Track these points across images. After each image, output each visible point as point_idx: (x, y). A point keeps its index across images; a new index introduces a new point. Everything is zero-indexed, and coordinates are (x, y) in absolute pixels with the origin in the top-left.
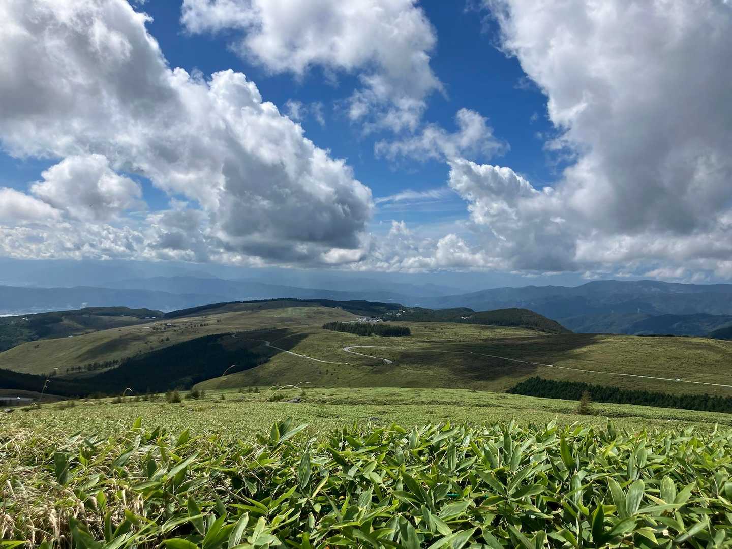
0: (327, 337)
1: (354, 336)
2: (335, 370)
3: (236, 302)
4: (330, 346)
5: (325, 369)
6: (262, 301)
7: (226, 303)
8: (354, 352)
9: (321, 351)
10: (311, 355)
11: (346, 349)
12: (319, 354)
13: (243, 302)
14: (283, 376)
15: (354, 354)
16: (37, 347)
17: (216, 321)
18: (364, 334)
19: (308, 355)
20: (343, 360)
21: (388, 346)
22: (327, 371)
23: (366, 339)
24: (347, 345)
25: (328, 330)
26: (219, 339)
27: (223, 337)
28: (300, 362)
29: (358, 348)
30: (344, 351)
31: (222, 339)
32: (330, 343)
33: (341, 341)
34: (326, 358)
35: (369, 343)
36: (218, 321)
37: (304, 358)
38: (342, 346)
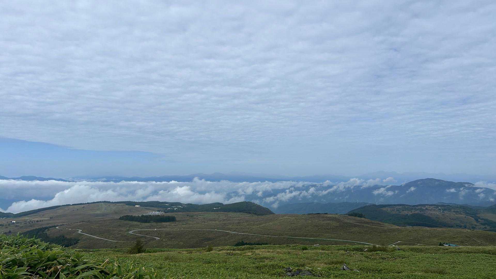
0: (120, 225)
1: (139, 223)
2: (121, 246)
3: (67, 205)
4: (121, 231)
5: (114, 246)
6: (85, 204)
7: (60, 206)
8: (135, 233)
9: (114, 234)
10: (107, 237)
11: (131, 232)
12: (113, 236)
15: (136, 235)
17: (49, 218)
18: (146, 221)
19: (105, 237)
20: (128, 240)
21: (159, 228)
23: (146, 225)
24: (132, 229)
25: (123, 221)
26: (46, 230)
27: (50, 229)
28: (98, 243)
29: (138, 231)
30: (129, 234)
31: (48, 230)
32: (121, 229)
33: (129, 227)
34: (116, 238)
35: (147, 227)
36: (51, 218)
37: (101, 240)
38: (128, 230)
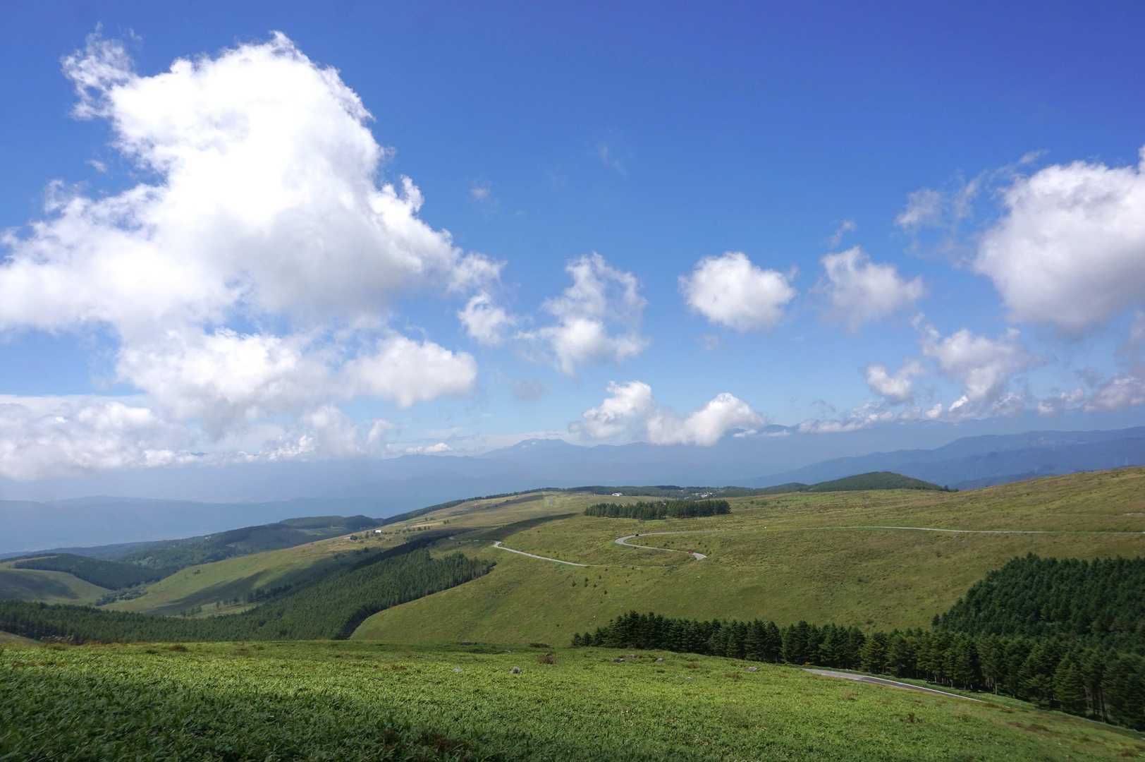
1: (635, 521)
2: (600, 578)
4: (593, 539)
5: (583, 578)
8: (634, 544)
9: (576, 548)
10: (560, 556)
11: (620, 541)
12: (575, 553)
13: (485, 496)
14: (511, 594)
15: (635, 548)
16: (198, 572)
17: (443, 523)
18: (651, 517)
19: (555, 556)
20: (615, 560)
21: (694, 529)
22: (587, 580)
23: (654, 524)
24: (622, 535)
25: (592, 517)
28: (540, 569)
29: (641, 538)
30: (618, 545)
32: (593, 534)
33: (613, 530)
34: (584, 558)
35: (661, 529)
36: (445, 523)
37: (547, 562)
38: (613, 537)
